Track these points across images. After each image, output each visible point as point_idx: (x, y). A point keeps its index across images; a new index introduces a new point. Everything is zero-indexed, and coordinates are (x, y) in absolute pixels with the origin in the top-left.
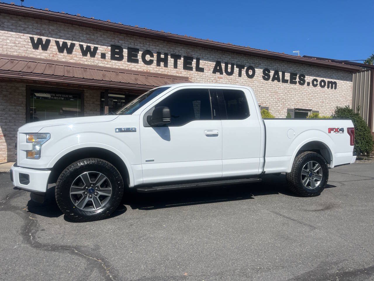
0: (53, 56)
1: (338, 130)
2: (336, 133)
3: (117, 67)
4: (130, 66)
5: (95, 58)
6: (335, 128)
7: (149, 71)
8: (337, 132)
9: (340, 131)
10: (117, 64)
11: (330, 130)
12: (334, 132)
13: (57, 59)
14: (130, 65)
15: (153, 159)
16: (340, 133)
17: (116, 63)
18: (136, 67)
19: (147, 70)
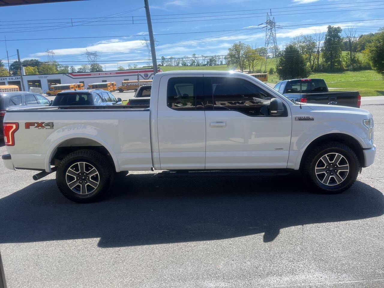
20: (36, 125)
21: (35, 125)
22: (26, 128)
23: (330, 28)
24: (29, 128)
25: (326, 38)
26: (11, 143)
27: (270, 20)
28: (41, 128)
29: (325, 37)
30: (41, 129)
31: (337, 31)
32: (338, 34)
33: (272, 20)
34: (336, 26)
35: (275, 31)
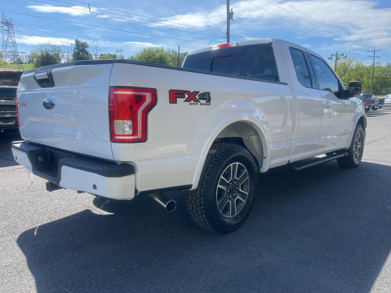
20: (187, 96)
21: (184, 97)
22: (170, 103)
23: (77, 42)
24: (176, 102)
25: (75, 51)
26: (139, 136)
27: (7, 21)
28: (194, 102)
29: (73, 49)
30: (193, 104)
31: (84, 46)
32: (85, 49)
33: (8, 21)
34: (83, 41)
35: (14, 33)
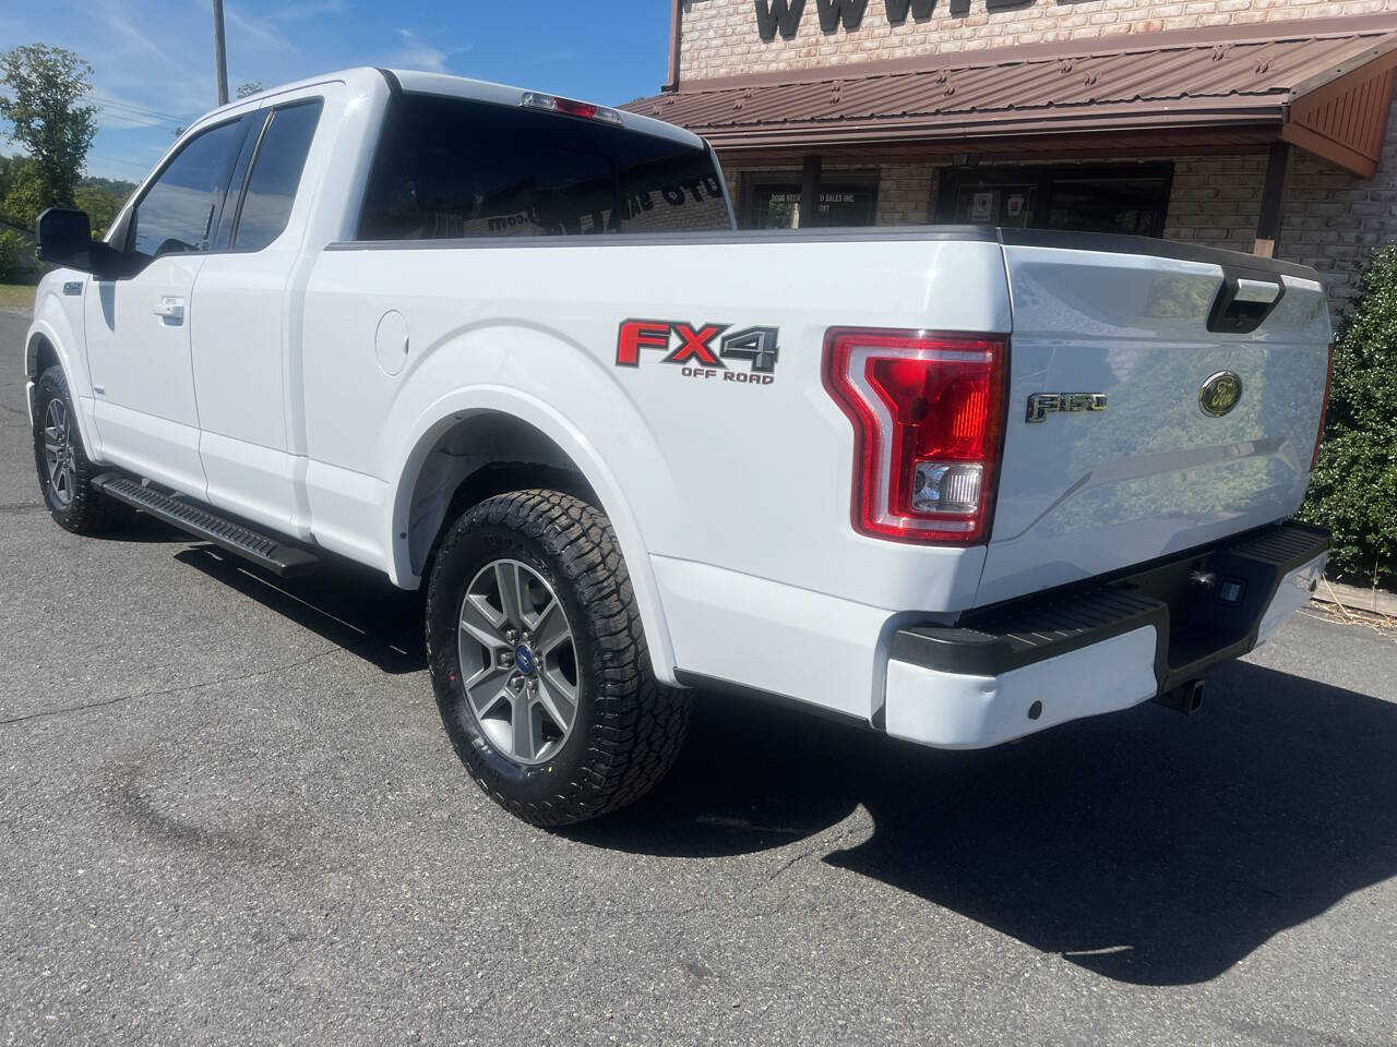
0: (808, 54)
1: (715, 346)
2: (687, 373)
3: (1009, 41)
4: (1068, 23)
5: (932, 24)
6: (683, 329)
7: (1156, 24)
8: (693, 364)
9: (724, 354)
10: (1012, 27)
11: (637, 338)
12: (670, 359)
13: (818, 63)
14: (1065, 17)
15: (102, 387)
16: (728, 376)
17: (1005, 24)
18: (1097, 18)
19: (1149, 24)
